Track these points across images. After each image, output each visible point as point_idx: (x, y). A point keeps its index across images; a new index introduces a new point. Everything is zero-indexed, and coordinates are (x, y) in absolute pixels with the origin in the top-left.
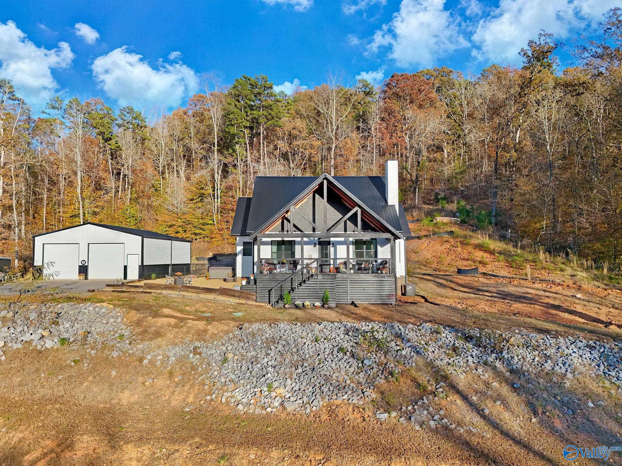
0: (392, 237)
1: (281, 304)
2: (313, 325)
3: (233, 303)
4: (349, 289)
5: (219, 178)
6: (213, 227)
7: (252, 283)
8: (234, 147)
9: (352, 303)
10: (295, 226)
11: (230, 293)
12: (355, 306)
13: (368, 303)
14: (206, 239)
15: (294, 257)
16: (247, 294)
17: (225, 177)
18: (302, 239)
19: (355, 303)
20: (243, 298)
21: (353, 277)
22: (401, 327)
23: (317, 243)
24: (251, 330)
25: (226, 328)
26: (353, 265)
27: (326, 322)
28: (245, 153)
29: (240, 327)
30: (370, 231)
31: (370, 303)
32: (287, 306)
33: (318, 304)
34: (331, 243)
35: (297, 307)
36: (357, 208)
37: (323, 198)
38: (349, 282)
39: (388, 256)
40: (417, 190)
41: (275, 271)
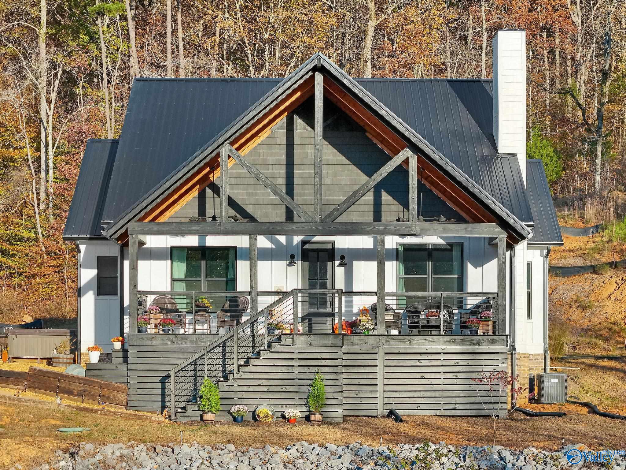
0: (503, 237)
1: (193, 414)
2: (270, 449)
3: (62, 408)
4: (381, 376)
5: (51, 114)
6: (33, 248)
7: (117, 359)
8: (93, 28)
9: (391, 414)
10: (232, 203)
11: (57, 383)
12: (398, 419)
13: (432, 413)
14: (16, 281)
15: (234, 288)
16: (101, 386)
17: (68, 111)
18: (253, 241)
19: (399, 413)
20: (93, 397)
21: (392, 343)
22: (506, 453)
23: (298, 254)
24: (99, 457)
25: (32, 452)
26: (396, 315)
27: (306, 444)
28: (122, 45)
29: (72, 450)
30: (443, 218)
31: (439, 413)
32: (209, 416)
33: (294, 412)
34: (338, 255)
35: (236, 420)
36: (406, 153)
37: (312, 125)
38: (381, 357)
39: (492, 287)
40: (599, 148)
41: (182, 331)
